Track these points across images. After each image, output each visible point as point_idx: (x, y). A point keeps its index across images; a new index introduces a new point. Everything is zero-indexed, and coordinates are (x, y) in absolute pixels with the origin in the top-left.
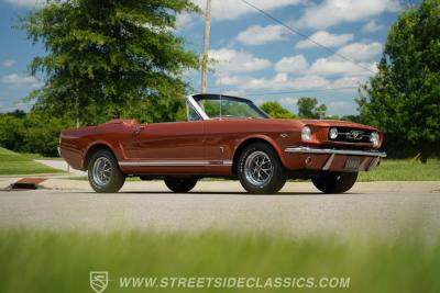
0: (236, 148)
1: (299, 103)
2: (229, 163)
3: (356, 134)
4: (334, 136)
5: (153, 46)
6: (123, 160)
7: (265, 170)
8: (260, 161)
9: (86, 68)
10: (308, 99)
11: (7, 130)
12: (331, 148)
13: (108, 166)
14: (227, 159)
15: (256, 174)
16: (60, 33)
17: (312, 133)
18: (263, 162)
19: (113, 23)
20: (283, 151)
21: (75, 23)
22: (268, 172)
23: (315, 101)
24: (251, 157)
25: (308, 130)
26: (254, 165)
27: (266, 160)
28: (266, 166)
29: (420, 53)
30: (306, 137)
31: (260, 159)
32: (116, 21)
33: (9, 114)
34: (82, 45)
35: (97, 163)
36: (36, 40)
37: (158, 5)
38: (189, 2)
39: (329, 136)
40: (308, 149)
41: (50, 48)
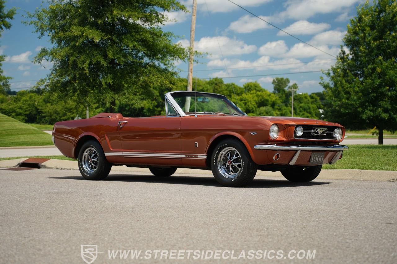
0: (211, 142)
1: (274, 82)
2: (204, 157)
3: (320, 131)
4: (300, 133)
5: (145, 40)
6: (109, 151)
7: (236, 165)
8: (232, 156)
9: (84, 62)
10: (282, 79)
11: (29, 105)
12: (297, 145)
13: (96, 156)
14: (202, 153)
15: (228, 168)
16: (63, 29)
17: (279, 131)
18: (234, 157)
19: (110, 20)
20: (252, 148)
21: (76, 21)
22: (239, 166)
23: (288, 81)
24: (223, 152)
25: (275, 128)
26: (226, 160)
27: (237, 155)
28: (237, 161)
29: (376, 43)
30: (274, 135)
31: (232, 154)
32: (113, 19)
33: (32, 92)
34: (81, 41)
35: (86, 153)
36: (42, 34)
37: (149, 4)
38: (176, 2)
39: (295, 133)
40: (276, 147)
41: (55, 42)
